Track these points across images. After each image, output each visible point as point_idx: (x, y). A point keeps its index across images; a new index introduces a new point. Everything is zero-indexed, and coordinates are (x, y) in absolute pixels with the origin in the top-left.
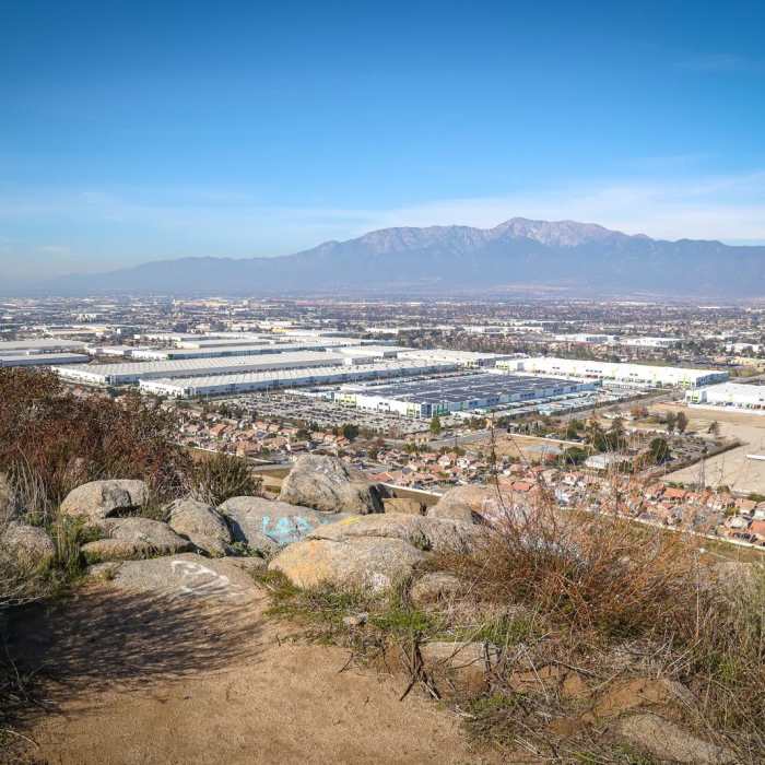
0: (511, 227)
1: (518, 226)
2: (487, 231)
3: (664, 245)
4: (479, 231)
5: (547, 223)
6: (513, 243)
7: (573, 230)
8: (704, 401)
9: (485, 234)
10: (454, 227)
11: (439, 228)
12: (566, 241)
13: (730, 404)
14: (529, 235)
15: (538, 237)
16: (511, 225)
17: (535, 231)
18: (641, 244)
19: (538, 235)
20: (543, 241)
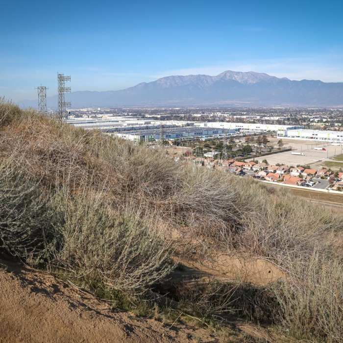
0: (225, 75)
1: (228, 74)
2: (214, 77)
3: (295, 82)
4: (210, 77)
5: (242, 73)
6: (226, 82)
7: (254, 76)
8: (286, 136)
9: (213, 78)
10: (199, 75)
11: (192, 76)
12: (250, 81)
13: (299, 137)
14: (233, 78)
15: (238, 79)
16: (225, 74)
17: (236, 76)
18: (285, 82)
19: (237, 78)
20: (240, 81)
